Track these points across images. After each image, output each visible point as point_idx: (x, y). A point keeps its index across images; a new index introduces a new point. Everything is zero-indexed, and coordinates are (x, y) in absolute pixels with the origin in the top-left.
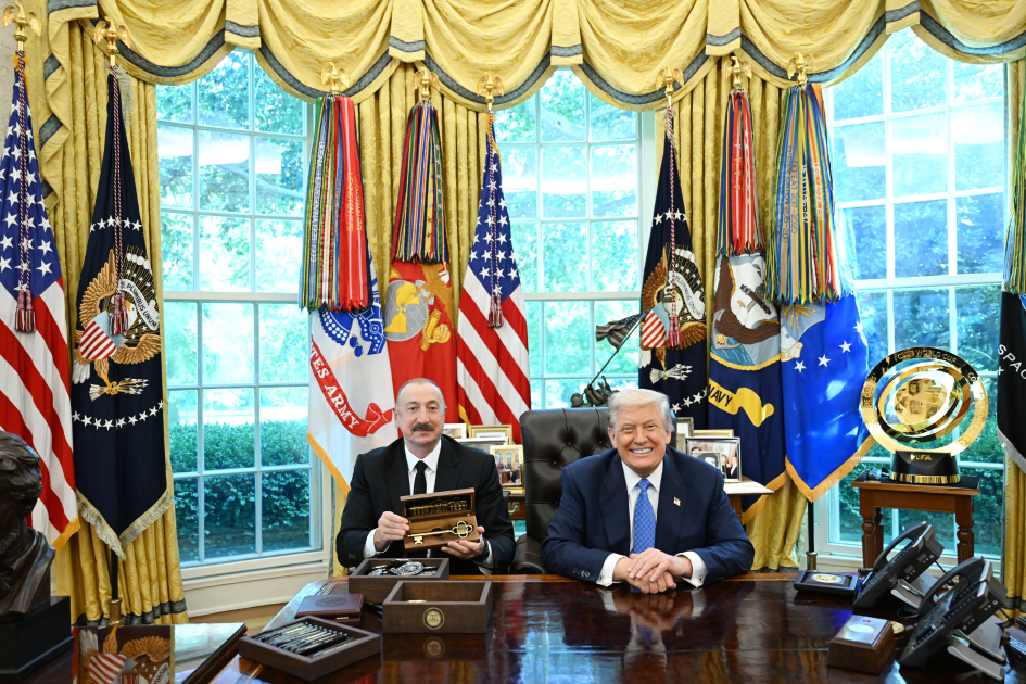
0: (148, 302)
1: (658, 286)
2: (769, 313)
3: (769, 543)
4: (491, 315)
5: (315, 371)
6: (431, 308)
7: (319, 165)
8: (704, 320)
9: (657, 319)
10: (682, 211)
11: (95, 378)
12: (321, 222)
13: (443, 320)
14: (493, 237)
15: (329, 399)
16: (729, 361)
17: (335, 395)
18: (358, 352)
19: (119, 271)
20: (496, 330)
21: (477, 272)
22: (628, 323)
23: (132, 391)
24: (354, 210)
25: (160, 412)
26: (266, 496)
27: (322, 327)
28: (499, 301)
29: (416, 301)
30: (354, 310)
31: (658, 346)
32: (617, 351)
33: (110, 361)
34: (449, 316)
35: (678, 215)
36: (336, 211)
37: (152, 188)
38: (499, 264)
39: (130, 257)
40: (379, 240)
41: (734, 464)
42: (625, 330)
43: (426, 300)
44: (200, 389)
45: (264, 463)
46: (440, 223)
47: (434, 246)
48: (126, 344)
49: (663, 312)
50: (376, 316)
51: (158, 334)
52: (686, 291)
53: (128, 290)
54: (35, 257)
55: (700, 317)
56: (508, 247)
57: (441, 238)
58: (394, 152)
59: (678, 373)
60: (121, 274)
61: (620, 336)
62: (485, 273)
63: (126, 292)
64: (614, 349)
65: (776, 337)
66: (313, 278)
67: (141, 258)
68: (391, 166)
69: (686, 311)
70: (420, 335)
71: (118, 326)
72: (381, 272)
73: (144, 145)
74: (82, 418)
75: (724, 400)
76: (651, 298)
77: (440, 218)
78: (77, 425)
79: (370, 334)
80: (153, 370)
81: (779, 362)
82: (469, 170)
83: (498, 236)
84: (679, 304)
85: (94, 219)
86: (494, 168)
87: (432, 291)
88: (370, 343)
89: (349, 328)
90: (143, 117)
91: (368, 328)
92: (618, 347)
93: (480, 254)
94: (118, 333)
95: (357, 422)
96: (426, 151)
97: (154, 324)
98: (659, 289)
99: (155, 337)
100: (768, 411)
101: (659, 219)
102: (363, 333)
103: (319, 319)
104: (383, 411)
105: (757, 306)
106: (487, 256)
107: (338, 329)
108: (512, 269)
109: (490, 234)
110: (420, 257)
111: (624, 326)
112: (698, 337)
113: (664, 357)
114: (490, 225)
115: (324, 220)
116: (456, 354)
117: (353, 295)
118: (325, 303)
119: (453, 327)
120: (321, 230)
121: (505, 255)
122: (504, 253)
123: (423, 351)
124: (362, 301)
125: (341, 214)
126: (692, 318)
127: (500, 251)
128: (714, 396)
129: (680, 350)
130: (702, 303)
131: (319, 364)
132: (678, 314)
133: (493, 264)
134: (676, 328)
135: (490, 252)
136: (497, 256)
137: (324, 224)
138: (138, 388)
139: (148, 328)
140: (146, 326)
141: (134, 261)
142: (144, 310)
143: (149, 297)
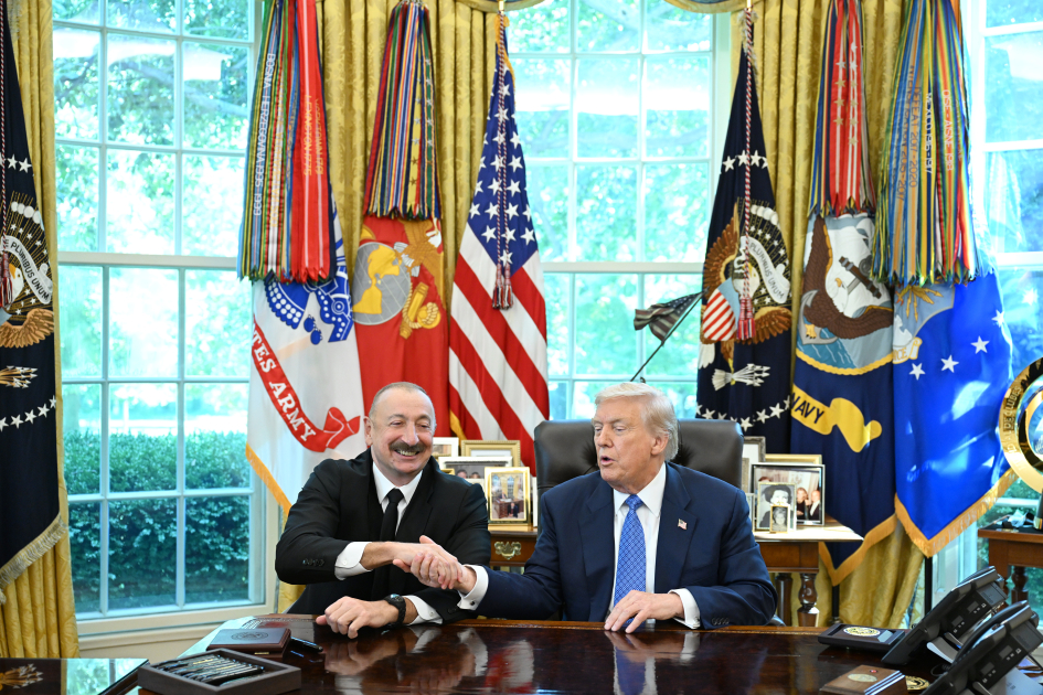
0: (38, 266)
1: (726, 256)
2: (878, 296)
3: (872, 613)
4: (496, 291)
5: (257, 363)
6: (415, 281)
7: (267, 85)
8: (789, 301)
9: (724, 301)
10: (762, 153)
12: (268, 163)
13: (431, 297)
14: (502, 186)
15: (275, 401)
16: (821, 361)
17: (283, 395)
18: (316, 338)
20: (503, 312)
21: (479, 232)
22: (678, 307)
23: (17, 383)
24: (313, 147)
25: (52, 412)
26: (193, 531)
27: (267, 304)
28: (507, 273)
29: (394, 270)
30: (310, 281)
31: (725, 339)
32: (662, 344)
34: (441, 292)
35: (756, 159)
36: (289, 148)
37: (45, 114)
38: (509, 222)
39: (15, 206)
40: (346, 187)
41: (816, 501)
42: (673, 316)
43: (408, 269)
44: (105, 384)
45: (191, 485)
46: (430, 166)
47: (420, 197)
48: (9, 321)
49: (736, 291)
50: (340, 290)
51: (51, 309)
52: (765, 263)
53: (12, 251)
55: (782, 300)
56: (521, 200)
57: (429, 186)
58: (370, 66)
59: (750, 376)
61: (667, 324)
62: (489, 234)
63: (10, 254)
64: (659, 342)
65: (886, 331)
66: (256, 238)
67: (30, 208)
68: (366, 85)
69: (763, 291)
70: (400, 317)
72: (349, 231)
73: (35, 57)
75: (813, 415)
76: (716, 272)
77: (429, 158)
79: (332, 314)
80: (43, 356)
81: (890, 365)
82: (471, 92)
83: (509, 184)
84: (754, 282)
86: (505, 90)
87: (416, 258)
88: (332, 327)
89: (304, 306)
90: (35, 21)
91: (329, 306)
92: (663, 339)
93: (483, 208)
95: (313, 433)
96: (413, 67)
97: (46, 296)
98: (728, 260)
99: (47, 313)
100: (872, 431)
101: (729, 164)
102: (322, 313)
103: (264, 293)
104: (348, 418)
105: (861, 286)
106: (493, 210)
107: (288, 307)
108: (527, 230)
109: (497, 180)
110: (401, 211)
111: (672, 310)
112: (780, 328)
113: (732, 354)
114: (497, 168)
115: (272, 160)
116: (448, 344)
117: (310, 261)
118: (272, 271)
119: (445, 307)
120: (268, 173)
121: (518, 211)
122: (516, 207)
123: (403, 338)
124: (322, 269)
125: (296, 152)
126: (772, 301)
127: (510, 205)
128: (799, 408)
129: (753, 345)
130: (786, 281)
131: (262, 354)
132: (751, 295)
133: (501, 222)
134: (749, 314)
135: (497, 206)
136: (507, 211)
137: (272, 165)
138: (24, 379)
139: (38, 301)
140: (36, 298)
141: (21, 212)
142: (33, 278)
143: (40, 259)
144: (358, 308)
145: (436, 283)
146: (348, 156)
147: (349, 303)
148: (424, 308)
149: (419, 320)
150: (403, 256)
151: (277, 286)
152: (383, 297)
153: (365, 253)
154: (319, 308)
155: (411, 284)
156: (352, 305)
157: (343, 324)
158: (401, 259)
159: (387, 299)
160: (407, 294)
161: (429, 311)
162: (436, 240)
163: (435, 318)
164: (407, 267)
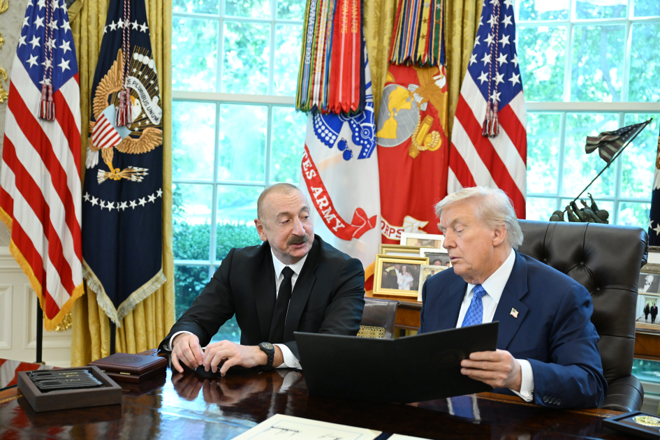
0: (152, 98)
4: (485, 122)
5: (304, 172)
6: (423, 114)
11: (102, 165)
12: (317, 25)
13: (435, 126)
14: (494, 39)
15: (314, 200)
17: (320, 197)
18: (347, 155)
19: (126, 69)
20: (491, 140)
21: (475, 77)
22: (623, 134)
23: (134, 178)
24: (350, 13)
25: (160, 201)
28: (495, 108)
29: (407, 106)
30: (343, 113)
32: (608, 166)
33: (115, 150)
34: (443, 122)
36: (331, 13)
38: (499, 68)
39: (136, 56)
40: (377, 45)
42: (618, 142)
43: (418, 105)
44: (215, 185)
46: (438, 25)
47: (428, 49)
48: (130, 135)
50: (368, 120)
51: (162, 129)
53: (133, 87)
54: (57, 55)
56: (511, 50)
57: (437, 40)
60: (127, 71)
61: (613, 149)
62: (483, 77)
63: (131, 89)
64: (606, 164)
66: (306, 80)
67: (147, 58)
70: (409, 141)
71: (123, 119)
72: (379, 77)
74: (91, 198)
77: (438, 18)
78: (86, 205)
79: (361, 139)
83: (501, 38)
85: (108, 22)
87: (425, 96)
88: (360, 148)
89: (338, 131)
91: (359, 132)
92: (609, 162)
93: (479, 58)
94: (122, 125)
95: (343, 226)
97: (156, 119)
99: (158, 131)
102: (354, 137)
103: (312, 121)
104: (369, 216)
106: (487, 59)
107: (327, 131)
108: (514, 74)
109: (491, 35)
110: (413, 60)
111: (617, 137)
114: (492, 25)
115: (319, 23)
116: (448, 164)
117: (343, 98)
118: (315, 105)
119: (447, 135)
120: (316, 32)
121: (507, 59)
122: (506, 56)
123: (412, 158)
124: (353, 104)
125: (336, 16)
127: (501, 54)
131: (308, 166)
133: (493, 68)
135: (490, 55)
136: (498, 60)
137: (319, 26)
138: (139, 176)
139: (150, 122)
140: (149, 120)
141: (140, 60)
142: (148, 106)
143: (153, 93)
144: (381, 134)
145: (439, 116)
146: (380, 21)
147: (373, 130)
148: (430, 135)
149: (425, 144)
150: (415, 95)
151: (320, 116)
152: (398, 126)
153: (388, 93)
154: (351, 133)
155: (420, 116)
156: (376, 131)
157: (368, 146)
158: (413, 97)
159: (401, 127)
160: (416, 124)
161: (433, 137)
162: (441, 82)
163: (437, 143)
164: (417, 103)
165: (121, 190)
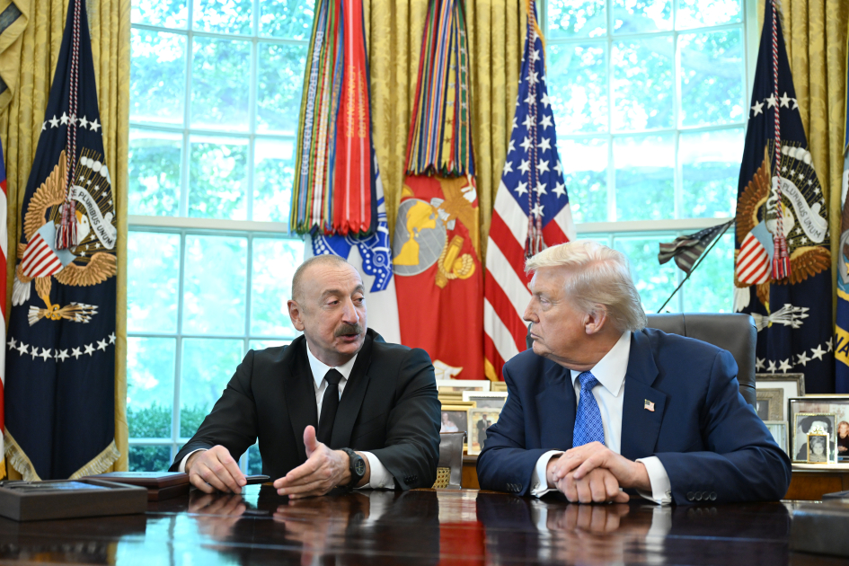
0: (104, 215)
1: (758, 199)
4: (528, 241)
6: (451, 234)
7: (316, 59)
8: (827, 243)
9: (758, 244)
10: (792, 94)
11: (35, 300)
12: (315, 127)
13: (466, 249)
14: (533, 143)
19: (70, 176)
21: (511, 188)
22: (703, 238)
23: (78, 318)
24: (356, 113)
25: (112, 349)
28: (539, 224)
29: (431, 224)
31: (761, 282)
32: (688, 276)
33: (54, 280)
34: (476, 244)
35: (785, 100)
36: (333, 113)
37: (121, 88)
38: (539, 176)
39: (84, 161)
40: (389, 154)
42: (698, 247)
43: (444, 223)
44: (179, 338)
46: (464, 126)
47: (454, 155)
48: (75, 262)
49: (766, 234)
50: (381, 244)
52: (799, 203)
53: (80, 199)
55: (820, 240)
56: (552, 156)
57: (464, 144)
58: (412, 44)
59: (787, 316)
60: (72, 179)
61: (692, 256)
62: (522, 188)
63: (77, 202)
64: (685, 274)
66: (303, 195)
68: (409, 61)
69: (799, 231)
70: (435, 268)
71: (65, 241)
72: (393, 193)
73: (115, 40)
74: (18, 345)
76: (749, 215)
77: (464, 119)
78: (11, 354)
79: (373, 267)
82: (506, 64)
83: (540, 142)
84: (788, 223)
85: (48, 117)
86: (535, 56)
87: (452, 212)
88: (372, 278)
89: (346, 257)
90: (116, 9)
91: (371, 259)
92: (689, 272)
93: (516, 165)
94: (64, 248)
96: (448, 37)
97: (110, 242)
98: (760, 203)
99: (111, 257)
101: (758, 108)
102: (364, 266)
103: (311, 246)
106: (525, 166)
108: (558, 184)
109: (528, 138)
110: (436, 167)
111: (697, 241)
112: (818, 268)
113: (768, 297)
114: (528, 127)
115: (319, 125)
116: (484, 295)
117: (351, 215)
118: (316, 224)
119: (480, 259)
120: (315, 136)
121: (549, 166)
122: (547, 162)
123: (439, 287)
124: (364, 224)
125: (340, 117)
126: (809, 240)
127: (541, 161)
128: (843, 349)
129: (789, 285)
130: (823, 220)
132: (786, 234)
133: (532, 178)
134: (784, 253)
135: (528, 162)
136: (538, 167)
137: (318, 129)
138: (85, 315)
139: (102, 246)
140: (100, 243)
141: (89, 166)
142: (99, 225)
143: (105, 208)
144: (398, 260)
145: (470, 235)
146: (391, 127)
147: (389, 256)
148: (460, 259)
149: (454, 270)
150: (439, 211)
151: (322, 239)
152: (420, 249)
153: (405, 210)
154: (361, 260)
155: (446, 237)
156: (392, 257)
157: (383, 275)
158: (437, 213)
159: (423, 251)
160: (443, 246)
161: (464, 262)
162: (471, 196)
163: (470, 269)
164: (443, 220)
165: (61, 333)
